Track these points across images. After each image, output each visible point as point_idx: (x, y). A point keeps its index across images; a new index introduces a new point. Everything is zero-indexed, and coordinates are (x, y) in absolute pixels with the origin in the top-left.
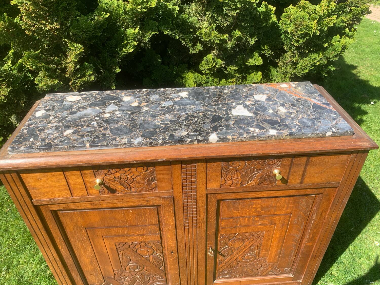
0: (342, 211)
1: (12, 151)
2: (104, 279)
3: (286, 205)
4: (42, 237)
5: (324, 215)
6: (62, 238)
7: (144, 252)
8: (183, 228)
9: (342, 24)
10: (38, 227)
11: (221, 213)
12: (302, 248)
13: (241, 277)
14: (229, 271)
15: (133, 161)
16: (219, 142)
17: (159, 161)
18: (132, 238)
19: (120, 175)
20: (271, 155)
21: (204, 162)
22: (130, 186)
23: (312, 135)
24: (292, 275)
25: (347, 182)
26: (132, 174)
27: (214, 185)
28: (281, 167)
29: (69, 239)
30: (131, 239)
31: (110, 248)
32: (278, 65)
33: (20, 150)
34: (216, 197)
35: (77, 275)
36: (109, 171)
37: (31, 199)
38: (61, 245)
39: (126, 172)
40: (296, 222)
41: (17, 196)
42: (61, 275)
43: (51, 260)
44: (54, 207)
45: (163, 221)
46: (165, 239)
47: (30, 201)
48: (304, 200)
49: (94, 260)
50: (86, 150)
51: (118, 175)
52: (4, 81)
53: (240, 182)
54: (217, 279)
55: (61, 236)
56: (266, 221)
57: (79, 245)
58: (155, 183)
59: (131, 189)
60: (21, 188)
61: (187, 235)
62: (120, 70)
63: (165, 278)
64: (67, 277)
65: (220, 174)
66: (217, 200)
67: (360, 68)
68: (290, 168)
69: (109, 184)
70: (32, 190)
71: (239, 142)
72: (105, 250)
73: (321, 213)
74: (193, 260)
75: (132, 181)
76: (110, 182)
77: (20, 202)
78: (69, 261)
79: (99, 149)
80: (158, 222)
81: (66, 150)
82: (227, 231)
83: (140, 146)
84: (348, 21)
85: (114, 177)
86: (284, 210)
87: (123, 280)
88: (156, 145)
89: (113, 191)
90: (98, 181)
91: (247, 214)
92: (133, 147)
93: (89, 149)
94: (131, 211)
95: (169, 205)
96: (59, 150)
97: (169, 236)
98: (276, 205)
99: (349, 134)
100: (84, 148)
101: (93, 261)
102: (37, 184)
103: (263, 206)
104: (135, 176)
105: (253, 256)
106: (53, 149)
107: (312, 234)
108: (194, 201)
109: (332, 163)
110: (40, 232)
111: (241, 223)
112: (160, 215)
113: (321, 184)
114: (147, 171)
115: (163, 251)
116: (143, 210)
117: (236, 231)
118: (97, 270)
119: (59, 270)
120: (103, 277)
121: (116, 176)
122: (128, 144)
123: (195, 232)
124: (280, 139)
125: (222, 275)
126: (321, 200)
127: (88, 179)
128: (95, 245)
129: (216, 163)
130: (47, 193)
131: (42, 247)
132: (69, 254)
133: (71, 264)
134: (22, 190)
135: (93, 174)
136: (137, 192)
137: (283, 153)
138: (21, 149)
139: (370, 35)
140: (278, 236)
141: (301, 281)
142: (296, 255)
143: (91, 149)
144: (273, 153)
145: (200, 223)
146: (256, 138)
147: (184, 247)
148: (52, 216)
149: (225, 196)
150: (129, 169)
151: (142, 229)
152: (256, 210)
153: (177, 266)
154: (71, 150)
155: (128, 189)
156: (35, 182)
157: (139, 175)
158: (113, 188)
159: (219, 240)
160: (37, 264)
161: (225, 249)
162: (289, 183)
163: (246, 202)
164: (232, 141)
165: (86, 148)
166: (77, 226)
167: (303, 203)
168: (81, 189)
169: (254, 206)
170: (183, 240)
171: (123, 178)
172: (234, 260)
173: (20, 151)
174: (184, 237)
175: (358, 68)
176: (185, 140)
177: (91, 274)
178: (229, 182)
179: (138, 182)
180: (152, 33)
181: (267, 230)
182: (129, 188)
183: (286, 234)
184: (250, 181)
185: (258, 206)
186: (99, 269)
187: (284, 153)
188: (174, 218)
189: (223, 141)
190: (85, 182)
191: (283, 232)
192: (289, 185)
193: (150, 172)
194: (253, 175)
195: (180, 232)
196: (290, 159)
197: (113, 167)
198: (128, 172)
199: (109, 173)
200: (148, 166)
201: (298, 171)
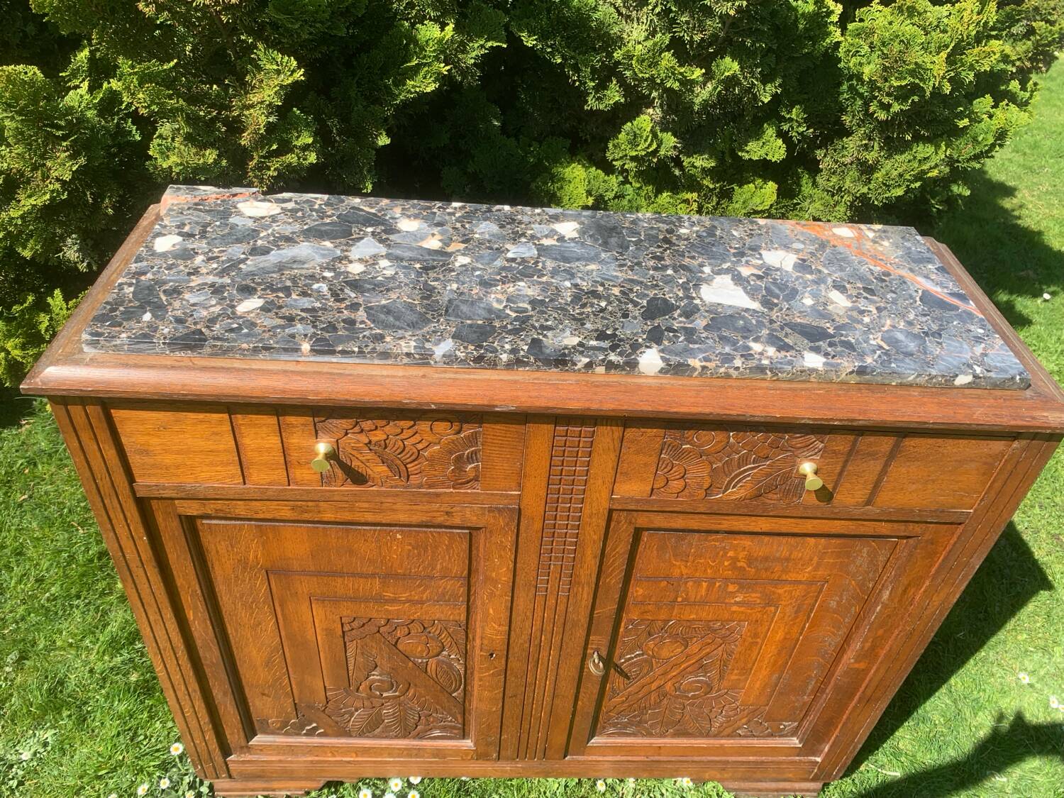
0: (963, 588)
1: (93, 344)
2: (296, 709)
3: (816, 559)
4: (147, 585)
5: (911, 593)
6: (199, 592)
7: (417, 648)
8: (531, 595)
9: (1002, 66)
10: (139, 556)
11: (639, 563)
12: (837, 674)
13: (662, 735)
14: (635, 717)
15: (428, 404)
16: (666, 373)
17: (498, 412)
18: (390, 608)
19: (385, 437)
20: (803, 422)
21: (617, 426)
22: (407, 468)
23: (918, 379)
24: (797, 742)
25: (990, 513)
26: (418, 438)
27: (632, 489)
28: (822, 457)
29: (218, 595)
30: (387, 610)
31: (326, 630)
32: (820, 166)
33: (114, 343)
34: (633, 520)
35: (225, 694)
36: (357, 423)
37: (131, 478)
38: (196, 608)
39: (402, 430)
40: (833, 604)
41: (95, 468)
42: (183, 688)
43: (161, 648)
44: (190, 508)
45: (481, 570)
46: (478, 617)
47: (126, 484)
48: (865, 550)
49: (278, 658)
50: (299, 359)
51: (379, 436)
52: (65, 138)
53: (706, 486)
54: (600, 734)
55: (197, 587)
56: (755, 596)
57: (243, 615)
58: (476, 468)
59: (409, 476)
60: (107, 448)
61: (538, 613)
62: (388, 141)
63: (460, 720)
64: (197, 696)
65: (654, 459)
66: (636, 528)
67: (1023, 196)
68: (846, 461)
69: (353, 458)
70: (138, 457)
71: (718, 377)
72: (310, 635)
73: (906, 589)
74: (544, 681)
75: (413, 457)
76: (354, 453)
77: (100, 485)
78: (210, 655)
79: (334, 360)
80: (466, 572)
81: (244, 355)
82: (646, 612)
83: (448, 364)
84: (1019, 59)
85: (367, 441)
86: (807, 570)
87: (347, 716)
88: (494, 365)
89: (358, 478)
90: (322, 447)
91: (709, 571)
92: (428, 364)
93: (307, 359)
94: (399, 536)
95: (504, 529)
96: (225, 354)
97: (491, 611)
98: (790, 555)
99: (1015, 387)
100: (295, 354)
101: (274, 661)
102: (154, 441)
103: (755, 555)
104: (424, 444)
105: (706, 683)
106: (207, 350)
107: (871, 640)
108: (573, 525)
109: (959, 458)
110: (142, 569)
111: (687, 595)
112: (474, 552)
113: (919, 510)
114: (459, 432)
115: (466, 650)
116: (432, 535)
117: (672, 613)
118: (280, 683)
119: (179, 676)
120: (295, 704)
121: (374, 439)
122: (417, 356)
123: (561, 608)
124: (831, 382)
125: (615, 725)
126: (911, 555)
127: (295, 440)
128: (285, 619)
129: (649, 430)
130: (178, 467)
131: (142, 610)
132: (213, 635)
133: (213, 663)
134: (111, 453)
135: (313, 428)
136: (422, 486)
137: (837, 420)
138: (118, 342)
139: (1059, 103)
140: (780, 636)
141: (819, 760)
142: (818, 691)
143: (312, 359)
144: (809, 419)
145: (579, 583)
146: (766, 374)
147: (527, 645)
148: (181, 530)
149: (659, 521)
150: (412, 423)
151: (419, 586)
152: (735, 563)
153: (499, 693)
154: (257, 358)
155: (400, 477)
156: (149, 434)
157: (437, 441)
158: (360, 471)
160: (104, 652)
161: (632, 658)
162: (834, 501)
163: (710, 541)
164: (701, 375)
165: (299, 354)
166: (244, 564)
167: (862, 556)
168: (273, 464)
169: (731, 554)
170: (528, 624)
171: (391, 446)
172: (653, 689)
173: (115, 346)
174: (531, 617)
175: (1017, 193)
176: (572, 361)
177: (263, 694)
178: (676, 485)
179: (431, 460)
180: (489, 44)
181: (754, 620)
182: (404, 474)
183: (801, 634)
184: (734, 487)
185: (742, 555)
186: (287, 680)
187: (840, 420)
188: (511, 566)
189: (676, 373)
190: (285, 446)
191: (796, 629)
192: (835, 507)
193: (467, 437)
194: (745, 470)
195: (521, 603)
196: (851, 438)
197: (370, 414)
198: (408, 433)
199: (356, 430)
200: (464, 421)
201: (865, 470)
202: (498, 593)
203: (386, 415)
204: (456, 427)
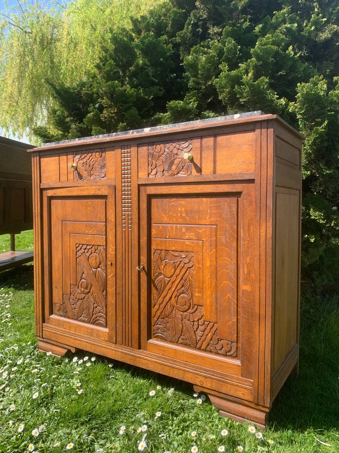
2: (63, 298)
8: (121, 229)
11: (153, 217)
18: (87, 239)
21: (136, 147)
22: (90, 173)
23: (222, 119)
24: (240, 363)
25: (262, 171)
26: (93, 160)
27: (143, 174)
28: (193, 151)
30: (86, 240)
34: (146, 191)
35: (47, 284)
36: (81, 156)
38: (46, 238)
40: (224, 240)
46: (108, 243)
47: (39, 183)
48: (226, 204)
51: (85, 160)
53: (162, 170)
56: (192, 235)
58: (105, 171)
59: (91, 175)
61: (124, 240)
63: (105, 312)
65: (147, 160)
66: (148, 195)
68: (201, 152)
69: (80, 169)
70: (43, 174)
74: (128, 284)
75: (92, 168)
76: (80, 167)
78: (46, 261)
80: (105, 219)
85: (83, 163)
86: (207, 218)
89: (80, 177)
91: (174, 220)
94: (89, 203)
95: (112, 195)
97: (110, 238)
98: (199, 208)
101: (60, 267)
103: (188, 209)
104: (94, 161)
111: (169, 234)
114: (101, 157)
115: (106, 263)
117: (166, 245)
118: (60, 281)
120: (63, 294)
121: (84, 161)
123: (130, 237)
127: (70, 163)
128: (64, 244)
129: (144, 147)
130: (49, 177)
132: (48, 252)
140: (208, 264)
141: (252, 381)
147: (121, 259)
151: (94, 227)
152: (182, 214)
153: (114, 289)
157: (97, 161)
158: (81, 174)
159: (152, 259)
161: (158, 276)
163: (171, 202)
166: (58, 218)
167: (226, 208)
168: (65, 174)
170: (121, 246)
171: (87, 164)
172: (168, 300)
173: (47, 145)
174: (121, 242)
178: (154, 171)
181: (196, 251)
182: (90, 175)
183: (216, 262)
184: (170, 170)
185: (183, 209)
186: (62, 279)
188: (114, 213)
191: (214, 259)
192: (204, 175)
193: (103, 158)
194: (172, 161)
195: (118, 234)
196: (199, 140)
197: (84, 152)
198: (91, 158)
199: (81, 159)
200: (102, 152)
201: (208, 155)
202: (112, 228)
203: (87, 152)
204: (100, 155)
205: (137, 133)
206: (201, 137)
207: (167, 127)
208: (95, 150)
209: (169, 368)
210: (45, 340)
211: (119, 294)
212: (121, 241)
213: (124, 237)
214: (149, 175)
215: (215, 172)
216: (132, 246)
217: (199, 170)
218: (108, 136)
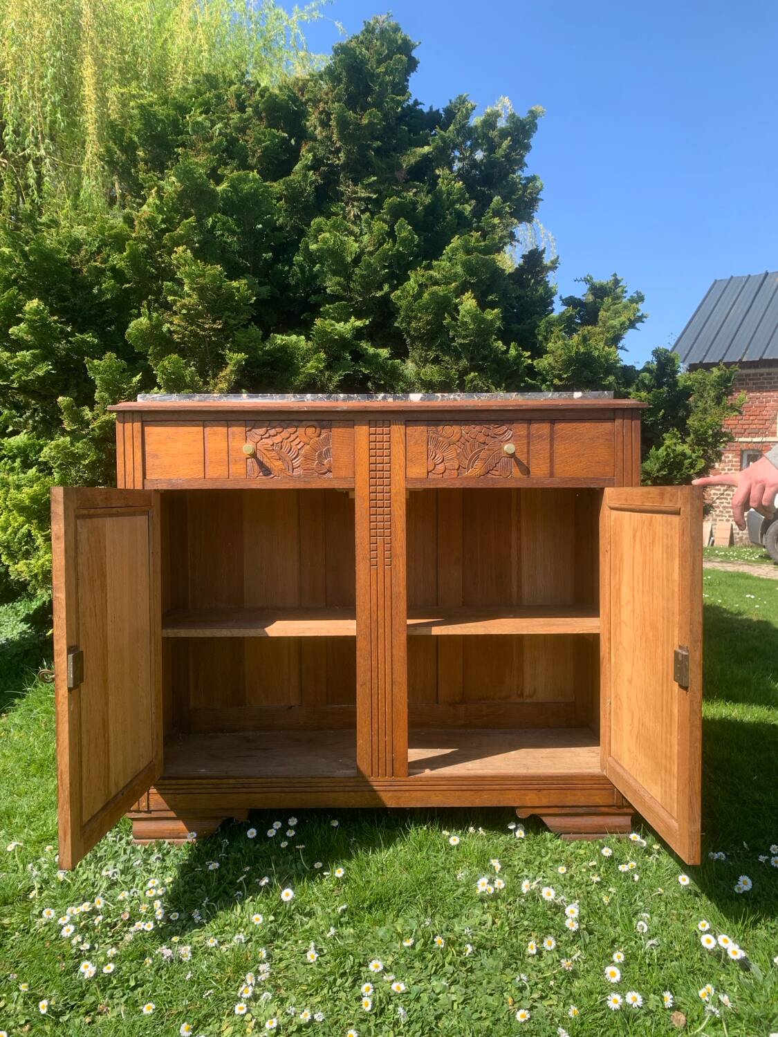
8: (367, 568)
15: (303, 407)
16: (424, 400)
19: (281, 440)
21: (401, 425)
26: (298, 440)
27: (417, 471)
28: (514, 440)
37: (144, 475)
39: (290, 434)
41: (127, 467)
47: (141, 479)
50: (241, 402)
51: (278, 439)
53: (456, 467)
58: (330, 461)
59: (293, 469)
60: (137, 452)
61: (374, 587)
65: (425, 449)
68: (528, 443)
69: (264, 456)
70: (151, 460)
71: (450, 402)
75: (296, 455)
76: (265, 452)
79: (258, 401)
81: (215, 400)
83: (314, 400)
85: (272, 443)
88: (337, 400)
89: (266, 470)
90: (248, 448)
92: (304, 401)
93: (245, 401)
96: (206, 400)
99: (607, 398)
102: (162, 448)
104: (302, 444)
106: (198, 398)
114: (319, 436)
121: (276, 442)
122: (298, 397)
123: (388, 580)
127: (234, 444)
129: (419, 427)
134: (138, 456)
135: (245, 434)
136: (300, 476)
143: (247, 401)
145: (396, 555)
146: (474, 398)
150: (295, 428)
154: (221, 402)
155: (289, 470)
156: (161, 443)
157: (308, 442)
158: (267, 465)
162: (531, 474)
164: (441, 400)
165: (242, 398)
168: (222, 462)
170: (368, 597)
171: (284, 447)
173: (154, 398)
176: (375, 395)
178: (440, 468)
179: (305, 456)
182: (290, 468)
184: (472, 467)
189: (429, 401)
190: (229, 449)
192: (533, 479)
193: (324, 438)
194: (476, 454)
195: (362, 577)
196: (526, 425)
197: (274, 424)
198: (293, 437)
199: (267, 435)
200: (323, 427)
201: (541, 448)
203: (282, 423)
204: (318, 432)
205: (394, 399)
206: (529, 421)
207: (457, 397)
208: (304, 423)
209: (472, 793)
210: (154, 815)
211: (364, 684)
212: (368, 588)
213: (374, 581)
214: (428, 472)
215: (552, 475)
216: (393, 596)
217: (527, 471)
218: (328, 398)
